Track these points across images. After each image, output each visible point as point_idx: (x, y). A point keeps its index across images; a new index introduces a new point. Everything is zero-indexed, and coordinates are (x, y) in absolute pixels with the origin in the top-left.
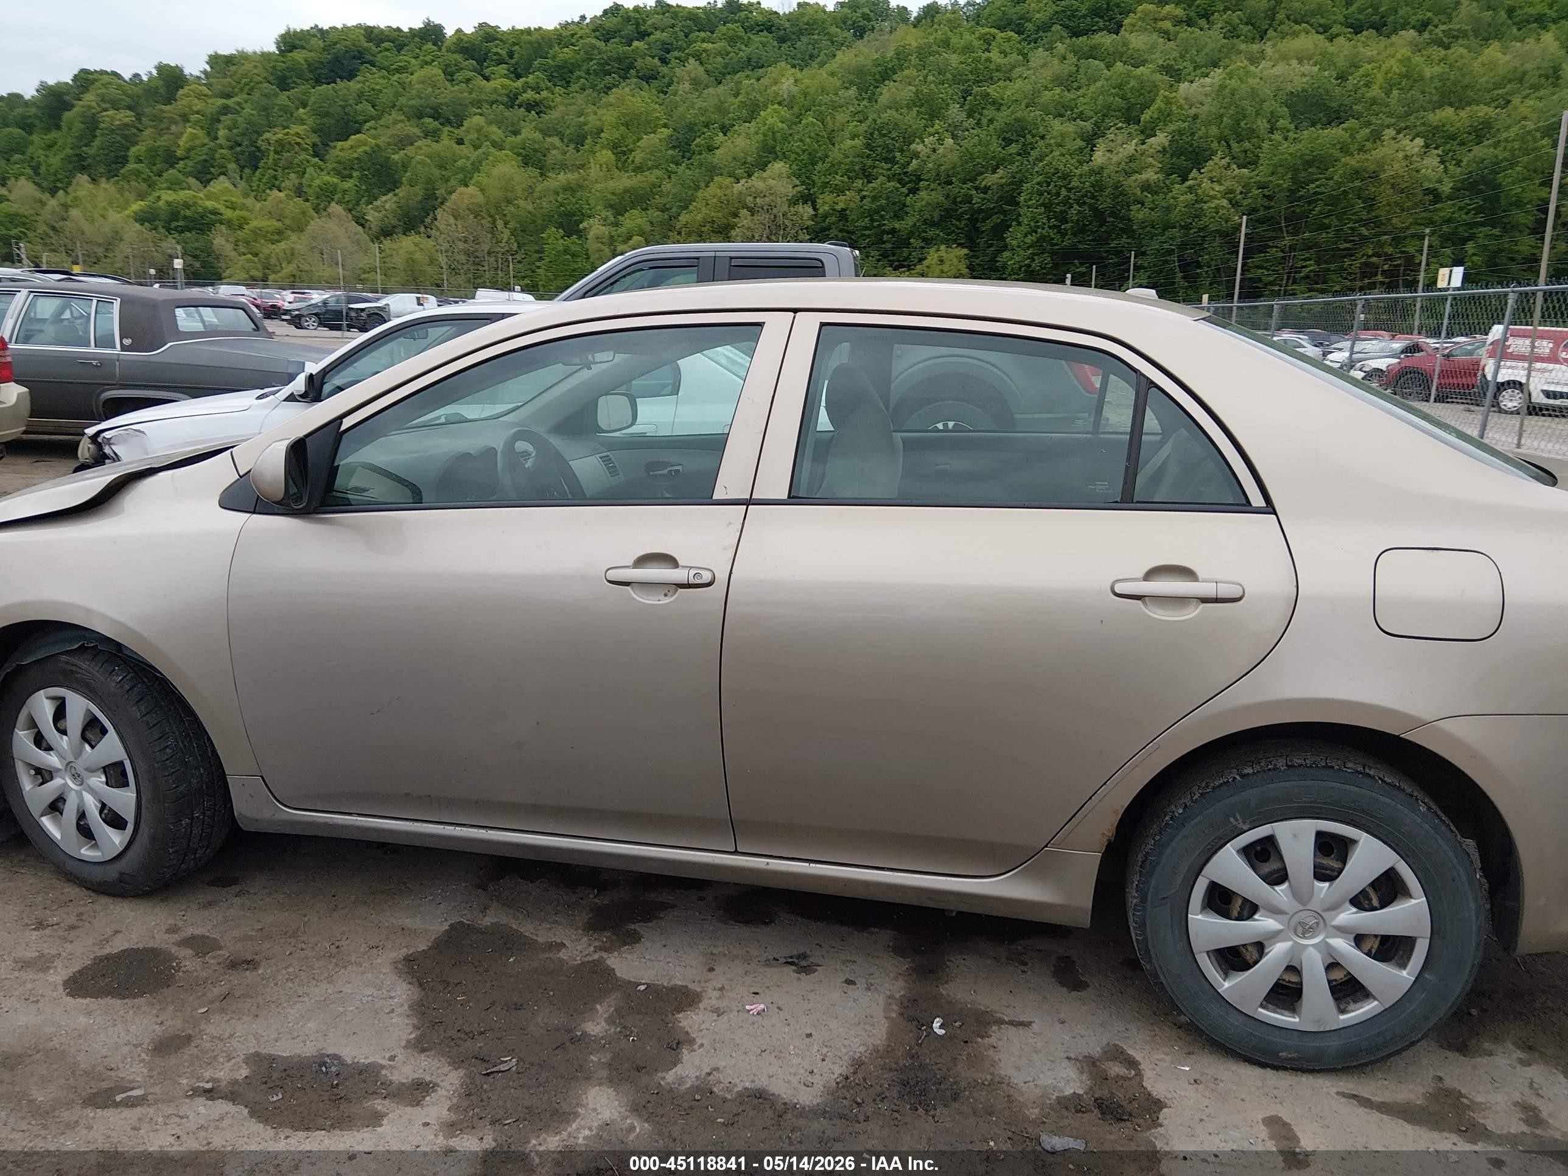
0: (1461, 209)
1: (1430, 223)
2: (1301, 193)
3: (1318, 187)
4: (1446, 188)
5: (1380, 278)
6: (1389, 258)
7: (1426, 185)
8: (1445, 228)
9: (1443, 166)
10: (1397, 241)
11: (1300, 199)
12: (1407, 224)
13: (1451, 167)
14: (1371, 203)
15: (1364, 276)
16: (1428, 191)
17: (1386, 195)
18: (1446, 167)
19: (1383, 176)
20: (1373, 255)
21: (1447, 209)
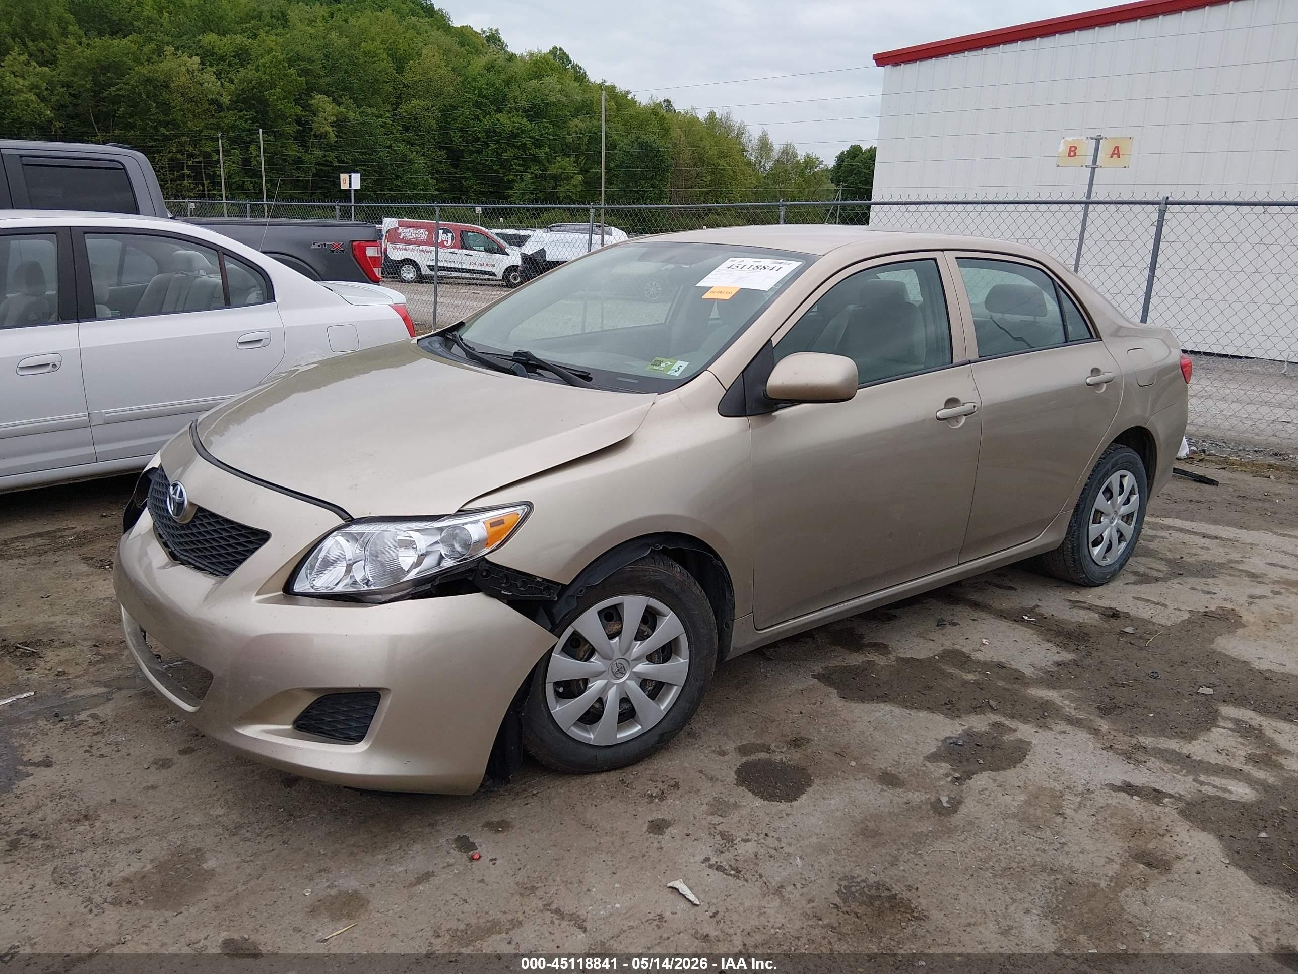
0: (240, 118)
1: (219, 128)
2: (104, 95)
3: (118, 90)
4: (226, 100)
5: (187, 172)
6: (191, 155)
7: (210, 97)
8: (231, 134)
9: (219, 82)
10: (195, 143)
11: (103, 99)
12: (201, 128)
13: (226, 84)
14: (165, 107)
15: (172, 170)
16: (212, 102)
17: (177, 101)
18: (221, 83)
19: (172, 85)
20: (177, 152)
21: (230, 118)
